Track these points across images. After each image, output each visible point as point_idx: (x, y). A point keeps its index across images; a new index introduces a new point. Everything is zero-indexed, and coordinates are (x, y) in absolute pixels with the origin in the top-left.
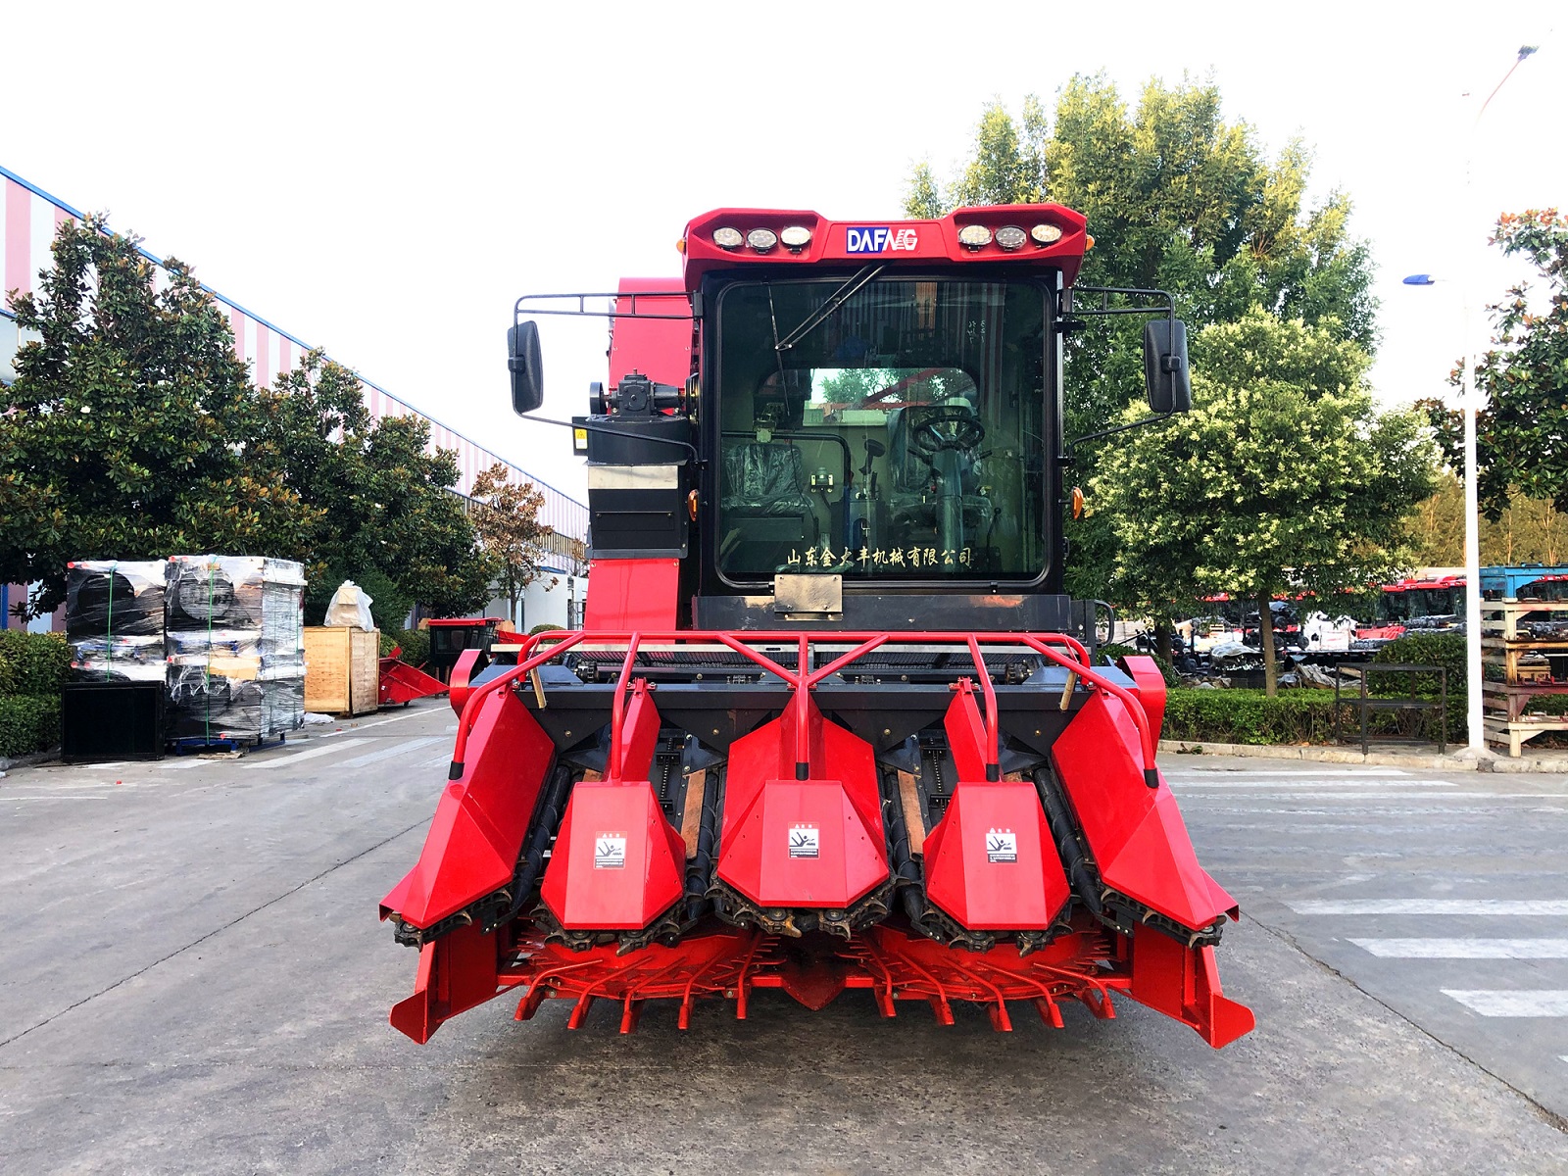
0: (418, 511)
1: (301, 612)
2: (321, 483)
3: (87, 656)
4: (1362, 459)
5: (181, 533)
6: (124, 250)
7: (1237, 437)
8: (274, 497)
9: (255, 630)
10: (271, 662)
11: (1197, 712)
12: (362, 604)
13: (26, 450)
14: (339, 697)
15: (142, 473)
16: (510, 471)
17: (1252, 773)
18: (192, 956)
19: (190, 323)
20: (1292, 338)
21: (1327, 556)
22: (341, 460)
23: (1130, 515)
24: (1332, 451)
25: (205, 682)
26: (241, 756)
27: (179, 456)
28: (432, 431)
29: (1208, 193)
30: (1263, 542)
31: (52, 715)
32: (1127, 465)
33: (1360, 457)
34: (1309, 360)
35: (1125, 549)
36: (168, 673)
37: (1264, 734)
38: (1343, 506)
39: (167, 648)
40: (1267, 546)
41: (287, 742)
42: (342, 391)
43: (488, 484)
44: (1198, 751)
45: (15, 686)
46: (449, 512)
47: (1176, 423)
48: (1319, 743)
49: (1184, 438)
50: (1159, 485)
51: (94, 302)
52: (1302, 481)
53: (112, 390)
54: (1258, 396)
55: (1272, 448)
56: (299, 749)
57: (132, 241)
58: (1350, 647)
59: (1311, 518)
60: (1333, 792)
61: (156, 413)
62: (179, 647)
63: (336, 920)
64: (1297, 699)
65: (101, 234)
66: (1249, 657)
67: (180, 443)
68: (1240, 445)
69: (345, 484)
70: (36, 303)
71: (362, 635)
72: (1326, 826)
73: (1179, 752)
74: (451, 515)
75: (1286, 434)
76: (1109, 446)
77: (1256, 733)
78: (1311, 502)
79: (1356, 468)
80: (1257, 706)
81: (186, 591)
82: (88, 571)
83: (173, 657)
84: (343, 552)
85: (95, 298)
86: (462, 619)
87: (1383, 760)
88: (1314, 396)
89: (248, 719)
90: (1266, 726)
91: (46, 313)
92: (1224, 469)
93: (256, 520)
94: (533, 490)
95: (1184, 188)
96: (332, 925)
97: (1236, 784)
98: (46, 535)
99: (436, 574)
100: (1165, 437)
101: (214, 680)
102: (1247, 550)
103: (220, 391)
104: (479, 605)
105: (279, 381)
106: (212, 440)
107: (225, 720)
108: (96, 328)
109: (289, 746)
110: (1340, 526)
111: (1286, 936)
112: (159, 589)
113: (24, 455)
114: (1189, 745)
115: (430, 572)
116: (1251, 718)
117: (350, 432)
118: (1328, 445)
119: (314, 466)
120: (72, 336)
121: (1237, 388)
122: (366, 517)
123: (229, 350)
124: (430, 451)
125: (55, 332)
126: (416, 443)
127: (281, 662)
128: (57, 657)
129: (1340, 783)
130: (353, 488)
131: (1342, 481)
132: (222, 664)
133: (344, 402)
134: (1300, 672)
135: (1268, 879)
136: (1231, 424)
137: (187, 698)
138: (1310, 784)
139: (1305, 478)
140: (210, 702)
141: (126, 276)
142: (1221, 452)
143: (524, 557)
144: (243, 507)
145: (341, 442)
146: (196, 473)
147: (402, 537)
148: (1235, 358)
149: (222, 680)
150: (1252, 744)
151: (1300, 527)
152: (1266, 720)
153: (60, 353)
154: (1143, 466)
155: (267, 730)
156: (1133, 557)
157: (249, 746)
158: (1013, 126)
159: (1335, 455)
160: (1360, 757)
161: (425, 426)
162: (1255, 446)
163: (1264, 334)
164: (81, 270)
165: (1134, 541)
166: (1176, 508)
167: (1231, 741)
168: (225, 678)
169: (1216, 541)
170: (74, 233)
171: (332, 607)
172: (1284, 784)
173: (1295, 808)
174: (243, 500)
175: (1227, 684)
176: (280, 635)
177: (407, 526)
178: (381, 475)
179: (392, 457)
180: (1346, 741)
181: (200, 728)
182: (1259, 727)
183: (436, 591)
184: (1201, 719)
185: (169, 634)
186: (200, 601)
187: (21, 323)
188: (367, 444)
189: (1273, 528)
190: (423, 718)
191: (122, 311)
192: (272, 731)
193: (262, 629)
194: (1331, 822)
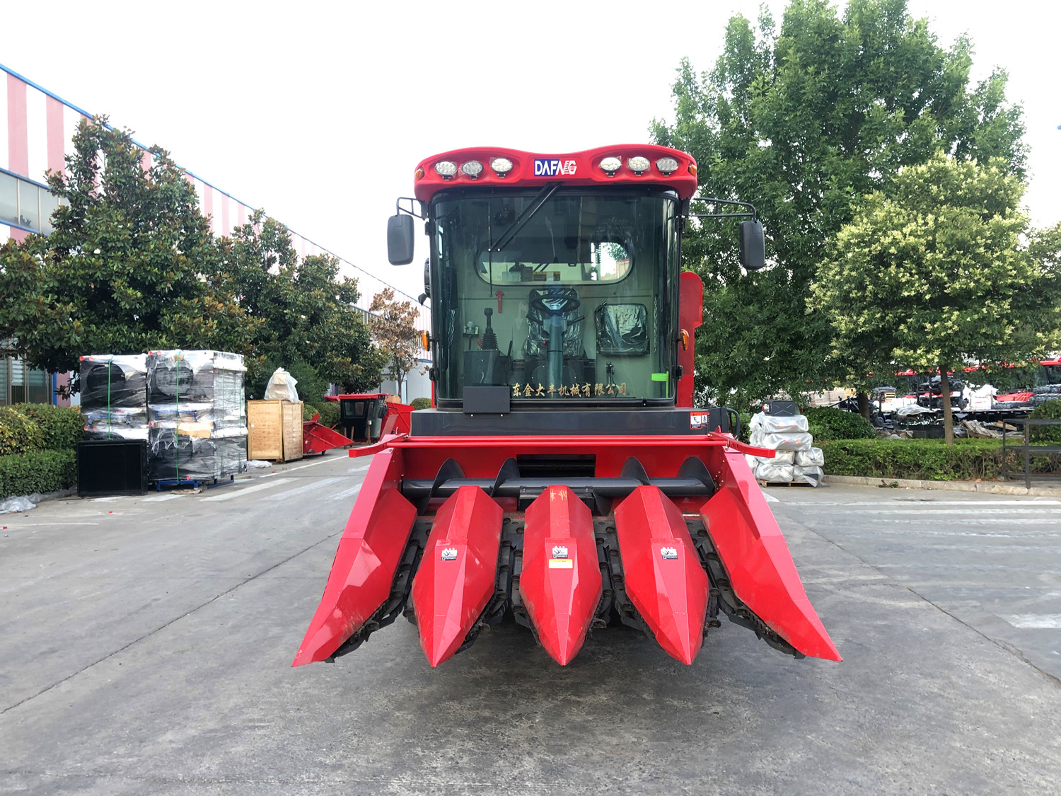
0: (330, 320)
1: (243, 391)
2: (264, 302)
3: (95, 423)
4: (1025, 264)
5: (164, 336)
6: (121, 140)
7: (926, 250)
8: (228, 311)
9: (209, 402)
10: (221, 425)
11: (894, 457)
12: (290, 384)
13: (58, 281)
14: (275, 449)
15: (136, 295)
16: (396, 294)
17: (941, 503)
18: (116, 661)
19: (167, 189)
20: (969, 174)
21: (996, 338)
22: (277, 286)
23: (843, 311)
24: (1002, 258)
25: (175, 440)
26: (200, 492)
27: (161, 283)
28: (341, 265)
29: (900, 70)
30: (946, 328)
31: (71, 463)
32: (840, 273)
33: (1023, 263)
34: (982, 191)
35: (838, 336)
36: (149, 433)
37: (945, 473)
38: (1010, 300)
39: (148, 416)
40: (949, 331)
41: (236, 481)
42: (278, 239)
43: (381, 302)
44: (895, 486)
45: (45, 443)
46: (353, 321)
47: (878, 240)
48: (990, 479)
49: (885, 252)
50: (865, 288)
51: (103, 177)
52: (977, 282)
53: (115, 237)
54: (941, 219)
55: (954, 258)
56: (242, 486)
57: (127, 134)
58: (992, 407)
59: (984, 310)
60: (1010, 518)
61: (145, 253)
62: (158, 416)
63: (236, 629)
64: (971, 446)
65: (105, 129)
66: (926, 415)
67: (162, 273)
68: (929, 256)
69: (280, 302)
70: (64, 179)
71: (290, 406)
72: (1014, 547)
73: (880, 486)
74: (354, 323)
75: (963, 246)
76: (826, 260)
77: (940, 472)
78: (984, 298)
79: (1021, 271)
80: (941, 452)
81: (160, 376)
82: (94, 362)
83: (153, 423)
84: (280, 349)
85: (104, 174)
86: (364, 394)
87: (1042, 493)
88: (986, 218)
89: (205, 466)
90: (947, 467)
91: (71, 186)
92: (915, 274)
93: (215, 326)
94: (411, 306)
95: (881, 67)
96: (231, 634)
97: (931, 512)
98: (69, 338)
99: (344, 364)
100: (870, 251)
101: (181, 438)
102: (933, 334)
103: (190, 237)
104: (375, 385)
105: (235, 232)
106: (184, 271)
107: (190, 467)
108: (105, 195)
109: (237, 484)
110: (1007, 316)
111: (1012, 649)
112: (142, 374)
113: (56, 284)
114: (888, 481)
115: (340, 362)
116: (936, 461)
117: (284, 266)
118: (998, 254)
119: (260, 290)
120: (89, 201)
121: (925, 214)
122: (295, 325)
123: (196, 209)
124: (339, 279)
125: (77, 198)
126: (329, 274)
127: (229, 425)
128: (74, 423)
129: (1014, 511)
130: (286, 305)
131: (1009, 281)
132: (187, 428)
133: (279, 245)
134: (965, 426)
135: (981, 595)
136: (922, 240)
137: (163, 451)
138: (990, 511)
139: (980, 279)
140: (179, 454)
141: (123, 158)
142: (913, 262)
143: (406, 352)
144: (206, 318)
145: (278, 273)
146: (173, 294)
147: (320, 338)
148: (924, 191)
149: (186, 438)
150: (936, 480)
151: (976, 317)
152: (947, 462)
153: (81, 213)
154: (854, 273)
155: (219, 473)
156: (845, 343)
157: (208, 485)
158: (750, 28)
159: (1004, 261)
160: (1025, 490)
161: (335, 262)
162: (941, 256)
163: (947, 172)
164: (94, 155)
165: (846, 330)
166: (879, 305)
167: (920, 478)
168: (189, 437)
169: (909, 328)
170: (87, 128)
171: (269, 387)
172: (968, 512)
173: (984, 531)
174: (207, 313)
175: (911, 435)
176: (228, 406)
177: (324, 331)
178: (305, 296)
179: (312, 283)
180: (1011, 479)
181: (171, 472)
182: (941, 467)
183: (344, 376)
184: (897, 461)
185: (150, 406)
186: (170, 383)
187: (54, 193)
188: (296, 275)
189: (954, 318)
190: (333, 463)
191: (120, 182)
192: (223, 474)
193: (214, 402)
194: (1017, 544)
